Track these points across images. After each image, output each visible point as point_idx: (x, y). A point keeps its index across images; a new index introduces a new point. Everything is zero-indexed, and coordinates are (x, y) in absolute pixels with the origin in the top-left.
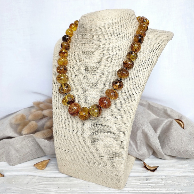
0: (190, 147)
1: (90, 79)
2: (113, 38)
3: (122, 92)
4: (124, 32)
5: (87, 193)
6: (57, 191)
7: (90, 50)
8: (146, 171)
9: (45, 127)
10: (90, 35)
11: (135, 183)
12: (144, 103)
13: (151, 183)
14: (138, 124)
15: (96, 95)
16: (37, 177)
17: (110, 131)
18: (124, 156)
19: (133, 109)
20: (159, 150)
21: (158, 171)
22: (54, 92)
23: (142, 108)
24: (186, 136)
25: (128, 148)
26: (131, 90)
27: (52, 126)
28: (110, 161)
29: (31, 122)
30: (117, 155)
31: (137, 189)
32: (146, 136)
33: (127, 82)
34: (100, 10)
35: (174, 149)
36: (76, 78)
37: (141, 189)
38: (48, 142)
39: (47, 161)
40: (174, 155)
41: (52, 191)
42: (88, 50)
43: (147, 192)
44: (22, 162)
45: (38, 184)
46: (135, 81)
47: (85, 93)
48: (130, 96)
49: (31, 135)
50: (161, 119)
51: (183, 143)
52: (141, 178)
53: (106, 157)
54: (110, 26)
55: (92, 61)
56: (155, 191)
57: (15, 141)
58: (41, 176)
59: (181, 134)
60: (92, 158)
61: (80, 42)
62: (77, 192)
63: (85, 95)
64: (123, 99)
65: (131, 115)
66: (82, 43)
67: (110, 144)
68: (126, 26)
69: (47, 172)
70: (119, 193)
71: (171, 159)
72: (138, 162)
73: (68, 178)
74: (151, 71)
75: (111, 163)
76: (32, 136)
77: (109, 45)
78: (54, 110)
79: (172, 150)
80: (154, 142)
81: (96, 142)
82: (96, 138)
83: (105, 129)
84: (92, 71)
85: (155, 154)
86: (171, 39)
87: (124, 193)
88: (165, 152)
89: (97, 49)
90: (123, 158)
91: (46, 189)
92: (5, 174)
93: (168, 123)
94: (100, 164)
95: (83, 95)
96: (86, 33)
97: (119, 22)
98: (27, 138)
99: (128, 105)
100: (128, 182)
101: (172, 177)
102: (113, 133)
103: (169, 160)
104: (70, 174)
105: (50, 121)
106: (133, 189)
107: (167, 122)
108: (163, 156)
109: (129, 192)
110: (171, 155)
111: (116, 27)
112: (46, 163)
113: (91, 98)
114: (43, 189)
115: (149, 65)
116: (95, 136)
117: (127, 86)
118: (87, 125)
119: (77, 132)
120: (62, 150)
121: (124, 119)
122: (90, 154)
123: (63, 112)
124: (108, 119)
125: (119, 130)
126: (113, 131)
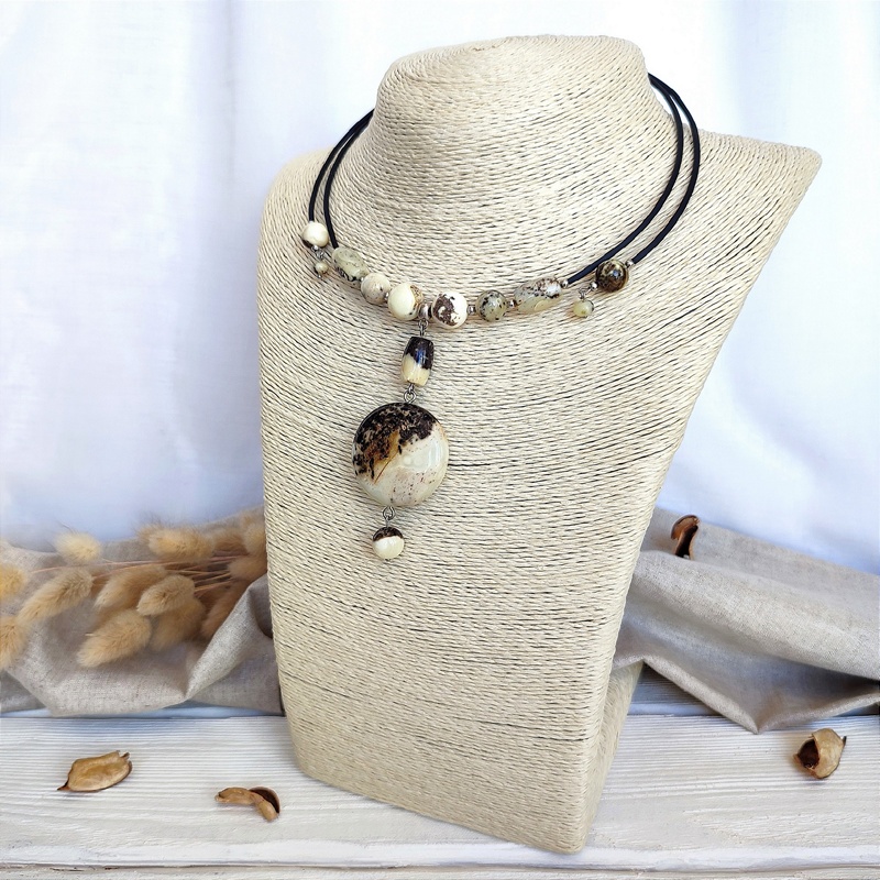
2: (544, 191)
3: (584, 446)
4: (591, 159)
7: (435, 245)
10: (435, 173)
15: (465, 458)
17: (529, 618)
18: (591, 724)
19: (632, 523)
22: (269, 430)
26: (624, 436)
28: (525, 743)
30: (560, 720)
33: (607, 404)
34: (476, 43)
36: (374, 375)
46: (645, 396)
48: (620, 468)
53: (510, 728)
54: (530, 132)
60: (447, 727)
61: (388, 202)
64: (587, 480)
65: (624, 548)
66: (396, 205)
67: (526, 672)
68: (603, 133)
74: (718, 350)
75: (530, 753)
77: (526, 225)
78: (272, 511)
81: (466, 663)
82: (464, 646)
83: (508, 608)
84: (446, 344)
89: (468, 240)
90: (585, 730)
96: (415, 160)
97: (572, 111)
99: (609, 505)
102: (544, 627)
111: (558, 136)
115: (710, 321)
116: (462, 638)
117: (606, 422)
118: (424, 589)
119: (382, 616)
120: (311, 687)
121: (592, 566)
122: (439, 711)
123: (316, 523)
124: (518, 565)
125: (569, 616)
126: (545, 617)
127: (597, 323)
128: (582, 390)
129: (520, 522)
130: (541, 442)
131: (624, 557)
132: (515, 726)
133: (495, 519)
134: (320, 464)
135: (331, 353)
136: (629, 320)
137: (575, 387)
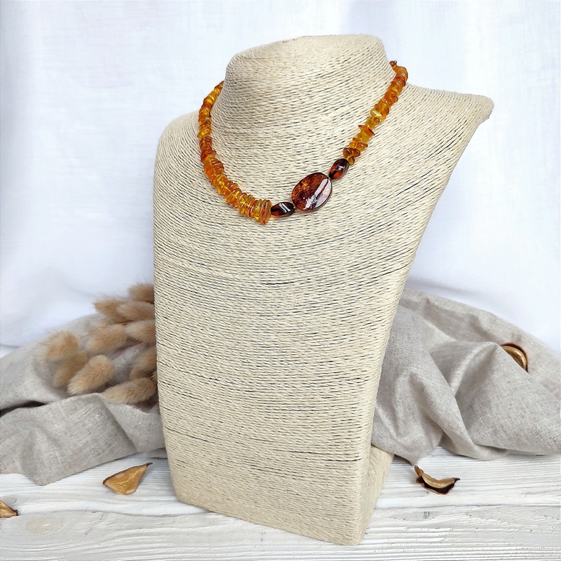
0: (546, 420)
1: (262, 234)
2: (324, 118)
3: (352, 268)
4: (354, 99)
5: (257, 556)
6: (170, 553)
7: (259, 152)
8: (422, 491)
9: (133, 372)
10: (259, 109)
11: (394, 526)
12: (415, 299)
13: (438, 526)
14: (397, 359)
15: (278, 279)
16: (115, 515)
17: (320, 378)
18: (362, 449)
19: (383, 314)
20: (458, 432)
21: (457, 491)
22: (159, 271)
23: (409, 313)
24: (533, 390)
25: (372, 427)
26: (376, 261)
27: (155, 369)
28: (320, 464)
29: (94, 358)
30: (342, 446)
31: (399, 545)
32: (420, 393)
33: (363, 240)
34: (284, 39)
35: (502, 427)
36: (223, 232)
37: (410, 543)
38: (144, 413)
39: (142, 470)
40: (502, 446)
41: (157, 554)
42: (255, 151)
43: (427, 550)
44: (69, 474)
45: (116, 534)
46: (388, 236)
47: (247, 274)
48: (374, 280)
49: (93, 394)
50: (464, 343)
51: (527, 410)
52: (410, 511)
54: (315, 83)
55: (265, 183)
56: (450, 546)
57: (49, 413)
58: (124, 512)
59: (521, 385)
60: (270, 457)
61: (231, 130)
62: (229, 554)
63: (246, 278)
64: (354, 289)
65: (378, 331)
66: (236, 131)
67: (320, 415)
68: (359, 84)
69: (141, 501)
70: (349, 554)
71: (494, 456)
72: (400, 467)
73: (202, 517)
74: (433, 207)
75: (323, 471)
76: (97, 396)
77: (314, 138)
78: (160, 322)
79: (496, 430)
80: (444, 408)
81: (281, 411)
82: (279, 400)
83: (306, 373)
85: (447, 443)
86: (488, 117)
87: (363, 554)
88: (475, 438)
89: (280, 148)
90: (358, 453)
91: (140, 549)
92: (22, 509)
93: (483, 356)
94: (294, 474)
95: (243, 277)
96: (247, 103)
97: (340, 70)
98: (83, 404)
99: (368, 303)
100: (374, 524)
101: (498, 508)
102: (330, 384)
103: (489, 460)
104: (206, 506)
105: (148, 353)
106: (389, 543)
107: (481, 352)
108: (471, 449)
109: (377, 551)
110: (492, 445)
111: (332, 85)
112: (137, 475)
113: (264, 287)
114: (130, 550)
115: (427, 190)
116: (278, 394)
117: (364, 252)
118: (254, 364)
119: (228, 384)
120: (183, 436)
121: (358, 343)
122: (265, 446)
123: (186, 326)
124: (313, 344)
125: (345, 376)
126: (330, 378)
127: (358, 194)
128: (350, 234)
129: (314, 317)
130: (325, 266)
131: (379, 336)
132: (313, 453)
133: (298, 316)
134: (189, 289)
135: (197, 221)
136: (377, 191)
137: (346, 232)
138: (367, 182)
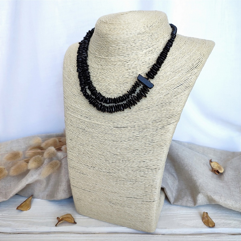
2: (141, 53)
3: (153, 122)
4: (154, 44)
7: (112, 68)
10: (111, 48)
15: (121, 125)
17: (139, 168)
19: (167, 142)
22: (67, 119)
26: (164, 119)
28: (139, 203)
30: (148, 196)
33: (159, 110)
42: (110, 67)
46: (169, 108)
47: (107, 123)
53: (135, 199)
54: (137, 37)
55: (114, 82)
60: (117, 199)
61: (98, 56)
63: (107, 125)
64: (154, 131)
65: (165, 149)
66: (101, 57)
67: (139, 183)
68: (157, 37)
74: (189, 94)
75: (140, 205)
77: (136, 62)
78: (68, 141)
81: (122, 181)
82: (122, 177)
83: (133, 166)
84: (115, 94)
89: (121, 66)
90: (155, 199)
94: (128, 206)
95: (105, 124)
97: (148, 31)
99: (160, 137)
102: (143, 171)
104: (89, 216)
111: (145, 38)
113: (114, 129)
115: (186, 87)
116: (121, 175)
117: (159, 115)
118: (111, 161)
119: (99, 169)
120: (80, 189)
121: (156, 154)
122: (115, 195)
123: (80, 144)
124: (136, 154)
125: (150, 168)
126: (143, 168)
127: (156, 88)
129: (136, 143)
130: (141, 121)
131: (165, 151)
133: (130, 142)
134: (81, 128)
136: (165, 87)
137: (151, 106)
138: (160, 83)
